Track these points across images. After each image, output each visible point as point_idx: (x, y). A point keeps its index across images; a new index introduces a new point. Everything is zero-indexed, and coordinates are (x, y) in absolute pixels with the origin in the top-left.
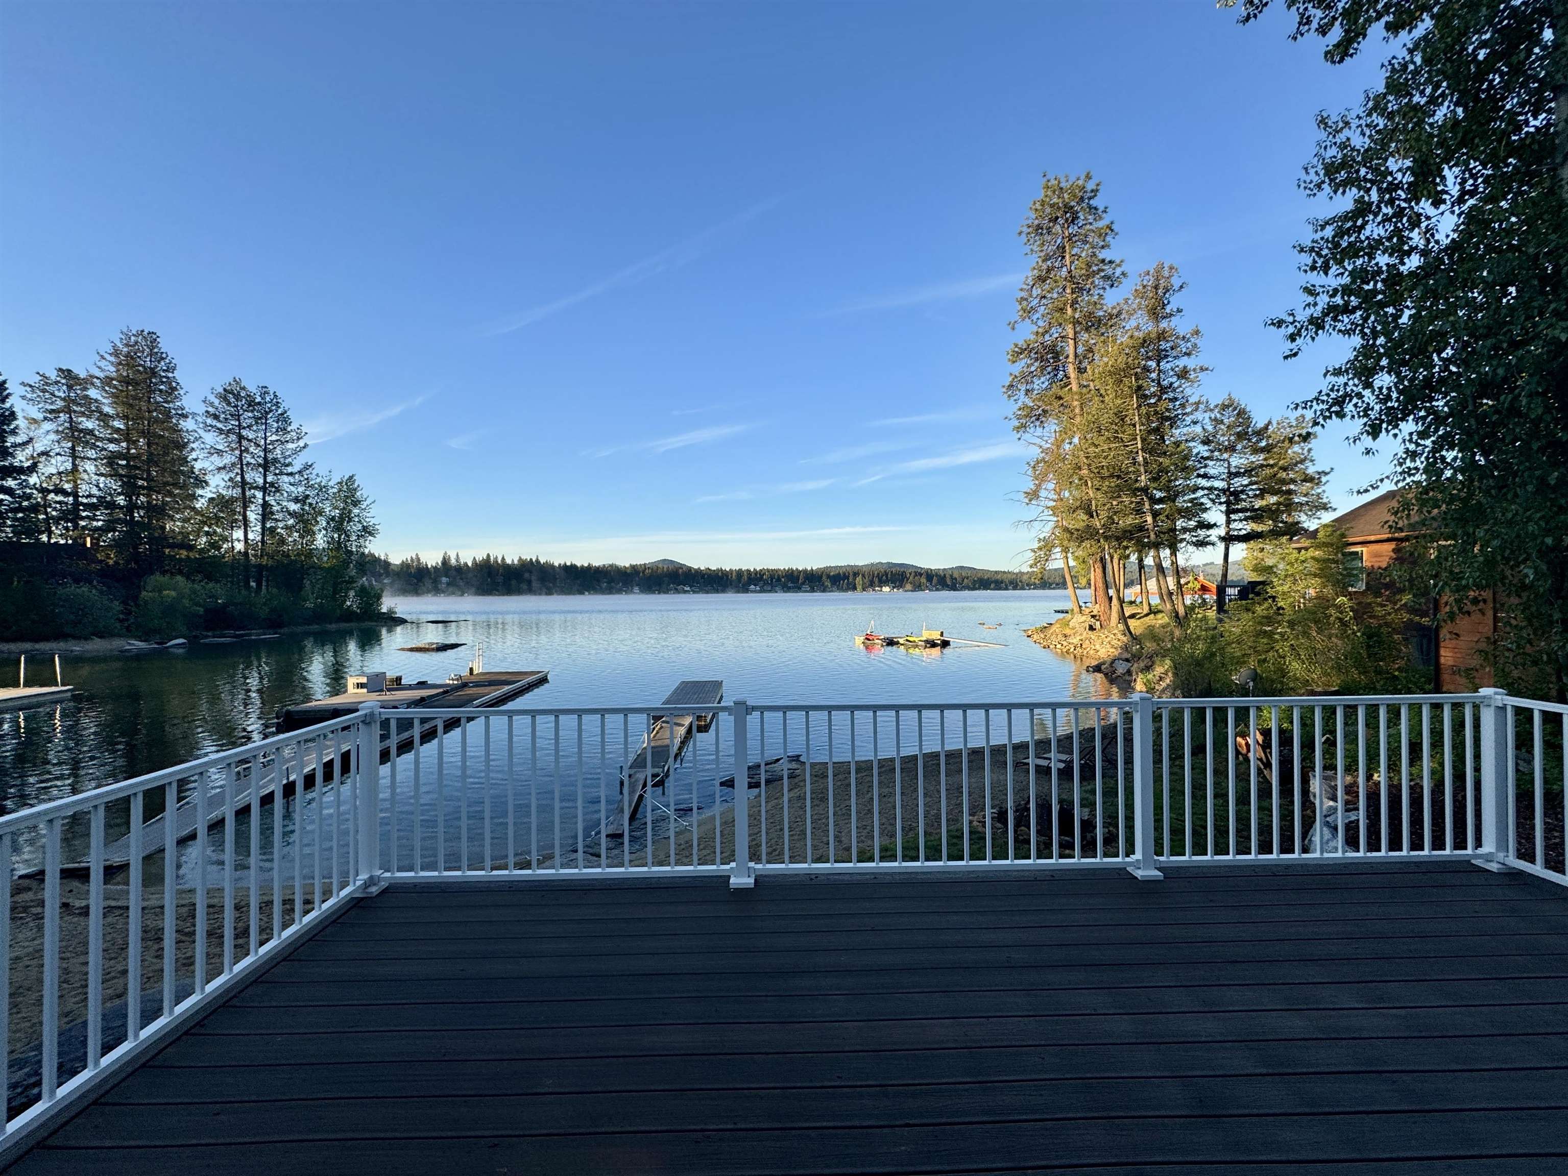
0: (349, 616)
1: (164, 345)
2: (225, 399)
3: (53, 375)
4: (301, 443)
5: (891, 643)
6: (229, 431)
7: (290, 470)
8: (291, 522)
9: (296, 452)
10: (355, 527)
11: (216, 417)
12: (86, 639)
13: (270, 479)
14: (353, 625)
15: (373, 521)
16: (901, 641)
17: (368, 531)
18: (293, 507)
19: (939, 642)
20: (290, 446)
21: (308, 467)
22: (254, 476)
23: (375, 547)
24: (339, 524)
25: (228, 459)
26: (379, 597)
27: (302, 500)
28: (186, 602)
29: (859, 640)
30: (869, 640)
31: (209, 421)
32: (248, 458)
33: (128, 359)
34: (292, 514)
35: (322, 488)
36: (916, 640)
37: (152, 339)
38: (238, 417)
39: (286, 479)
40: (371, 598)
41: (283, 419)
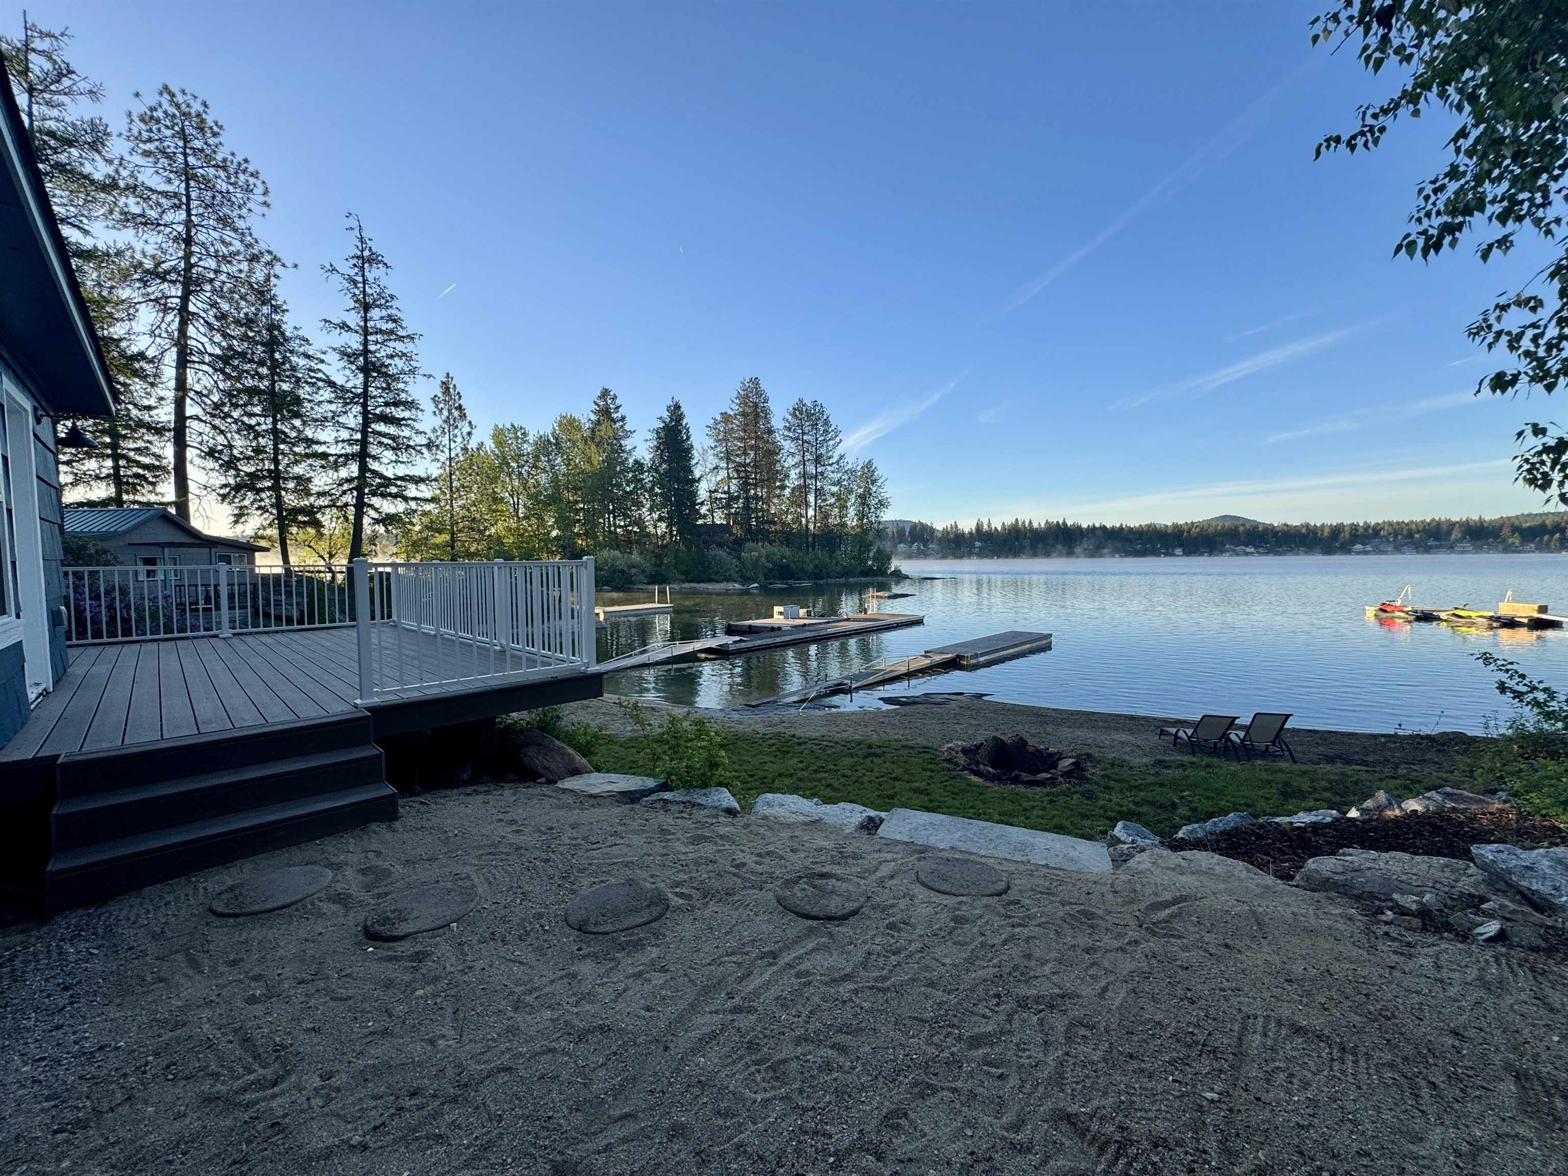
0: (868, 572)
1: (763, 385)
2: (795, 416)
3: (719, 418)
4: (837, 440)
5: (1426, 617)
6: (798, 439)
7: (831, 461)
8: (833, 500)
9: (835, 446)
10: (873, 502)
11: (789, 429)
12: (721, 582)
13: (819, 470)
14: (869, 579)
15: (886, 495)
16: (1443, 615)
17: (882, 504)
18: (835, 489)
19: (1525, 621)
20: (831, 443)
21: (842, 457)
22: (811, 469)
23: (888, 516)
24: (863, 499)
25: (798, 458)
26: (889, 559)
27: (838, 483)
28: (763, 559)
29: (1371, 612)
30: (1385, 611)
31: (786, 433)
32: (808, 456)
33: (744, 399)
34: (833, 495)
35: (853, 472)
36: (1473, 614)
37: (755, 382)
38: (801, 426)
39: (829, 468)
40: (884, 558)
41: (827, 422)
